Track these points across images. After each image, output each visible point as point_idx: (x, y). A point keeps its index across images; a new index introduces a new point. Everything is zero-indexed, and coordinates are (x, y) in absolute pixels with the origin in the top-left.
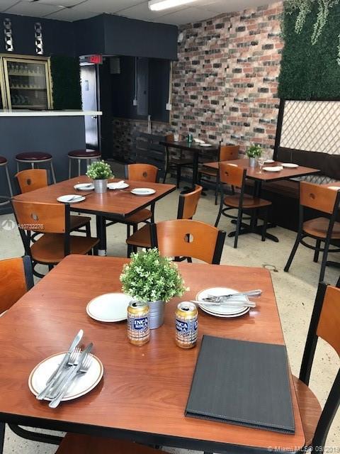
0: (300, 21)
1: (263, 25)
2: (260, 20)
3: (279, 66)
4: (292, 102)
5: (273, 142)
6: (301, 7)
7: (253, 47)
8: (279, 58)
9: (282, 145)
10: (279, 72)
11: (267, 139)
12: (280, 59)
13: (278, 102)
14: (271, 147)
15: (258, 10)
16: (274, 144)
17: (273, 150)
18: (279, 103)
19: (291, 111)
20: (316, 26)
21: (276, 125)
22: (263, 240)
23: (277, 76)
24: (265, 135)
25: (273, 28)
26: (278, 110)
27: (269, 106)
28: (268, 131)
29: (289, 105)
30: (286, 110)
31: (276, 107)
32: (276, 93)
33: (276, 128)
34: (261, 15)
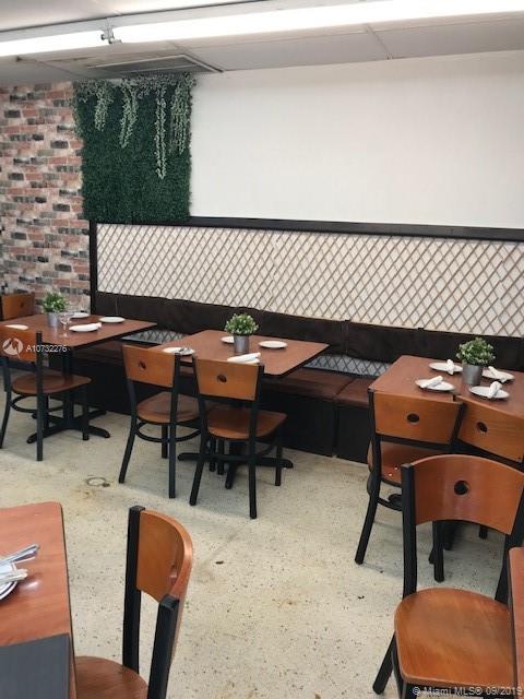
0: (100, 113)
1: (48, 112)
2: (41, 105)
3: (80, 174)
4: (106, 226)
5: (87, 285)
6: (99, 94)
7: (37, 142)
8: (78, 162)
9: (101, 289)
10: (81, 182)
11: (77, 281)
12: (80, 164)
13: (86, 225)
14: (85, 292)
15: (36, 89)
16: (89, 288)
17: (89, 298)
18: (88, 227)
19: (107, 238)
20: (123, 122)
21: (88, 260)
22: (86, 438)
23: (79, 187)
24: (73, 275)
25: (63, 118)
26: (87, 237)
27: (73, 232)
28: (77, 269)
29: (104, 231)
30: (99, 237)
31: (84, 232)
32: (81, 212)
33: (88, 264)
34: (42, 97)
